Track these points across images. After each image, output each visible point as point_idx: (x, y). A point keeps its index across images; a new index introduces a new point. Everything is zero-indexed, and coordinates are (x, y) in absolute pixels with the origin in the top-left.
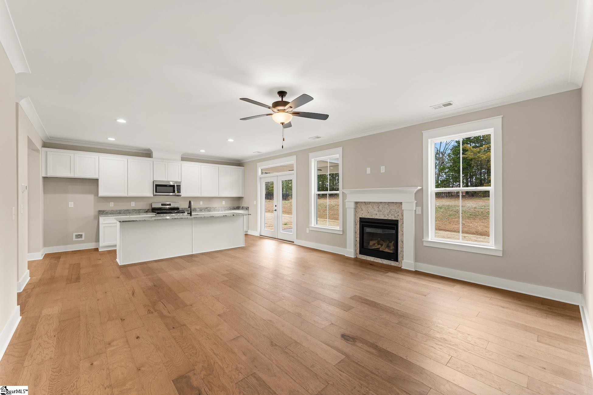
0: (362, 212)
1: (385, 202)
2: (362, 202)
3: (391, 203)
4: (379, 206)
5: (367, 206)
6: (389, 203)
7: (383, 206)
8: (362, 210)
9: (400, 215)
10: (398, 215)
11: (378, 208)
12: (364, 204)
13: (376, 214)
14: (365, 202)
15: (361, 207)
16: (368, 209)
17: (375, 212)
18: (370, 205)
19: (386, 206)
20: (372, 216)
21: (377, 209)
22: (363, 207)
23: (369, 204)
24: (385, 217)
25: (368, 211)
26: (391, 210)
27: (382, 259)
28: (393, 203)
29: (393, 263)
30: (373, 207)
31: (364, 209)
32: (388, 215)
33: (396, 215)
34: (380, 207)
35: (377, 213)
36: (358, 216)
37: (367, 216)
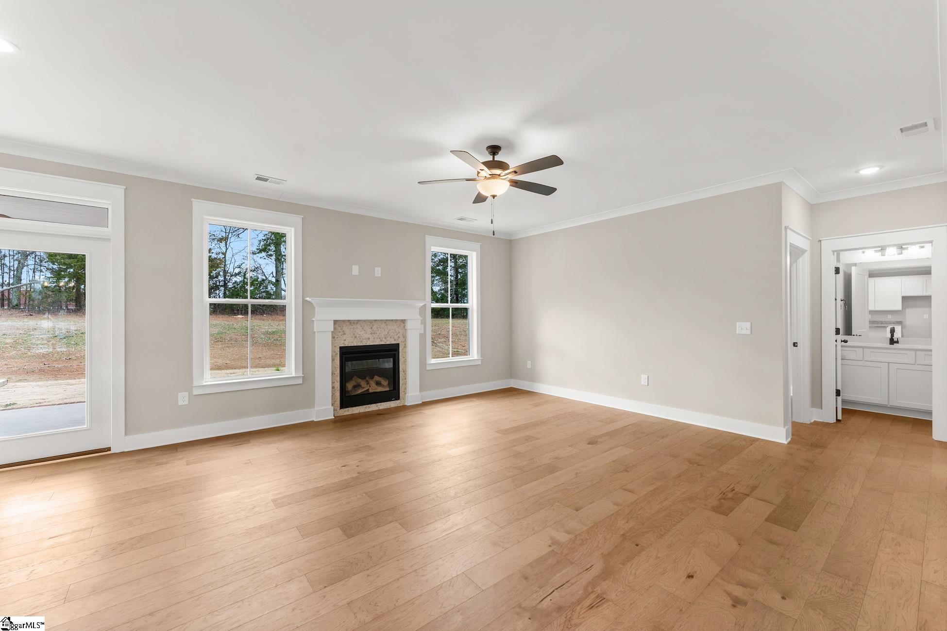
0: (345, 337)
1: (381, 320)
2: (344, 321)
3: (389, 320)
4: (373, 325)
5: (352, 327)
6: (386, 321)
7: (378, 325)
8: (344, 334)
9: (401, 337)
10: (399, 337)
11: (371, 328)
12: (348, 324)
13: (369, 339)
14: (349, 321)
15: (341, 329)
16: (355, 332)
17: (367, 336)
18: (358, 326)
19: (383, 325)
20: (361, 342)
21: (369, 331)
22: (346, 329)
23: (357, 323)
24: (381, 341)
25: (354, 334)
26: (390, 330)
27: (377, 404)
28: (392, 320)
29: (392, 404)
30: (363, 328)
31: (347, 331)
32: (385, 338)
33: (396, 337)
34: (375, 328)
35: (370, 336)
36: (336, 345)
37: (352, 342)
